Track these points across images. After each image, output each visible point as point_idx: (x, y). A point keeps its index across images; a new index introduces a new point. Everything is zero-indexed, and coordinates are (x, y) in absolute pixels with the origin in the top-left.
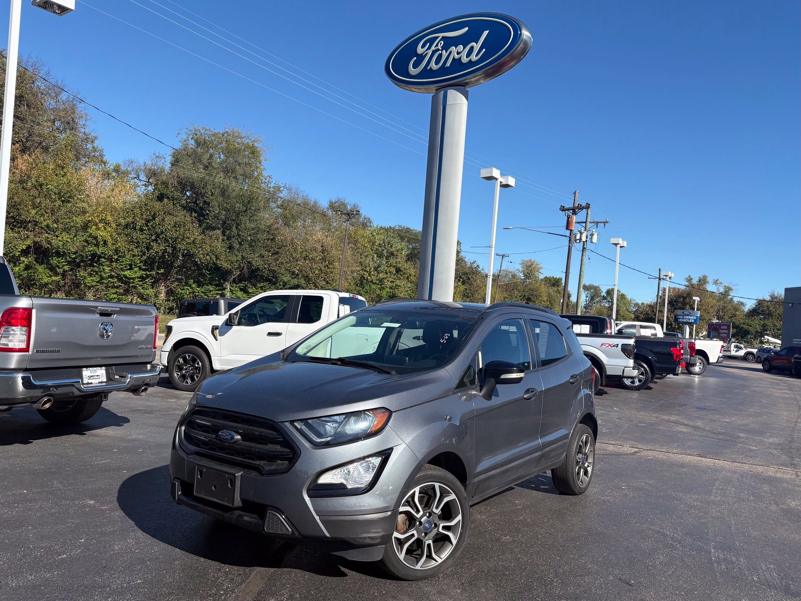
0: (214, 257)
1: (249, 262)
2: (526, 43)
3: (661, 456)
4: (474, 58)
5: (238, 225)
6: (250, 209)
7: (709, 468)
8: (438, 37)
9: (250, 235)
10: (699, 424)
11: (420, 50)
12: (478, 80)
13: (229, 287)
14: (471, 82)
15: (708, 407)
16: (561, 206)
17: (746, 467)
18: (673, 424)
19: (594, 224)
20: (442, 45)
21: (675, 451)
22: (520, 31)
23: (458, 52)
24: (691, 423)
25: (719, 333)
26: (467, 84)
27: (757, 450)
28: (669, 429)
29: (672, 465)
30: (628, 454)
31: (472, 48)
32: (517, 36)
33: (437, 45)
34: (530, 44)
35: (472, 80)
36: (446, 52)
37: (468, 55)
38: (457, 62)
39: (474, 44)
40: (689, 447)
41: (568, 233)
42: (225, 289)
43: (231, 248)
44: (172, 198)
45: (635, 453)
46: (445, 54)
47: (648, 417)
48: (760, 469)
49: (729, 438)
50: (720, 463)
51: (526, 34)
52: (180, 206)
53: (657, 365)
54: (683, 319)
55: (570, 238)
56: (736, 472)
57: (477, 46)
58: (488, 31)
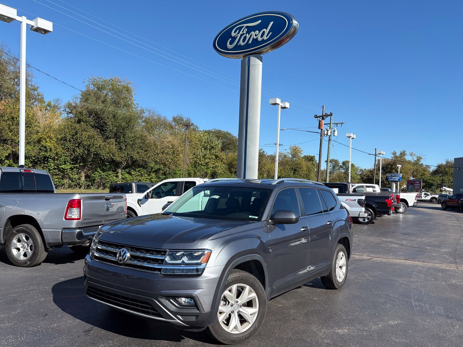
0: (111, 155)
1: (131, 157)
2: (295, 28)
3: (384, 260)
4: (265, 38)
5: (124, 135)
6: (130, 125)
7: (410, 265)
8: (243, 26)
9: (131, 141)
10: (404, 242)
11: (233, 34)
12: (267, 50)
13: (120, 171)
14: (264, 52)
15: (409, 233)
16: (315, 115)
17: (430, 264)
18: (389, 243)
19: (335, 125)
20: (246, 31)
21: (391, 257)
22: (292, 22)
23: (256, 35)
24: (399, 242)
25: (414, 186)
26: (261, 53)
27: (436, 256)
28: (387, 246)
29: (390, 264)
30: (366, 260)
31: (264, 32)
32: (290, 24)
33: (243, 31)
34: (298, 28)
35: (264, 50)
36: (249, 35)
37: (262, 36)
38: (255, 41)
39: (265, 30)
40: (399, 255)
41: (320, 131)
42: (118, 173)
43: (121, 149)
44: (85, 121)
45: (370, 259)
46: (248, 36)
47: (374, 239)
48: (438, 265)
49: (421, 250)
50: (416, 263)
51: (295, 22)
52: (90, 125)
53: (378, 210)
54: (392, 179)
55: (321, 134)
56: (425, 267)
57: (267, 31)
58: (273, 22)
